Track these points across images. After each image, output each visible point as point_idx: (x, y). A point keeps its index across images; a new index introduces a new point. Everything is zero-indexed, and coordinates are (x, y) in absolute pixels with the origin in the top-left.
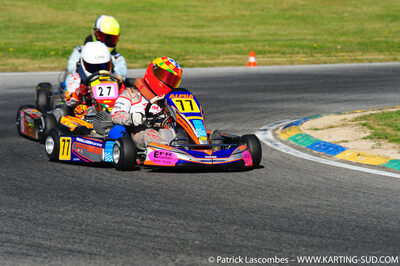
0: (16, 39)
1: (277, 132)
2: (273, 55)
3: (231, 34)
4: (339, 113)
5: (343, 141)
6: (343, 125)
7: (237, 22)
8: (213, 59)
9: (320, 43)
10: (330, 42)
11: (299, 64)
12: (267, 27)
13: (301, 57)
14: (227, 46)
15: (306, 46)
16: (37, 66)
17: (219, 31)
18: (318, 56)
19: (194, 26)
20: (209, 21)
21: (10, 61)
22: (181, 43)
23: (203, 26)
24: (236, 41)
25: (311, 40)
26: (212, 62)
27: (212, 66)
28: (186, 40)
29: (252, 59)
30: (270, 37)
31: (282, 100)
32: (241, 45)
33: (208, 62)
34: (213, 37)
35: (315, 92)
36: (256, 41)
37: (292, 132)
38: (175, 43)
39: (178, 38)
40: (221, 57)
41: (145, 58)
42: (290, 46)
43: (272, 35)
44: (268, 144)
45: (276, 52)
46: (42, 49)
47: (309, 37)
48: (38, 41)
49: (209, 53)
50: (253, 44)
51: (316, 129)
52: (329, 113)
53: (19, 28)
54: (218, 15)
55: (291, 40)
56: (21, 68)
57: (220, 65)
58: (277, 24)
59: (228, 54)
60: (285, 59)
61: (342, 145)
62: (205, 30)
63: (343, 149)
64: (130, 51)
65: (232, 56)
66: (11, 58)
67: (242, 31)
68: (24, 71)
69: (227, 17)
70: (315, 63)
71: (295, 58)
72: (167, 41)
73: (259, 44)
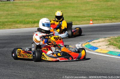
0: (21, 19)
1: (83, 44)
3: (89, 14)
4: (106, 38)
6: (103, 41)
7: (92, 11)
8: (80, 22)
9: (116, 16)
10: (119, 16)
11: (107, 23)
12: (101, 12)
13: (107, 21)
14: (86, 18)
15: (110, 17)
16: (24, 27)
17: (85, 14)
18: (113, 20)
19: (78, 13)
20: (83, 11)
21: (16, 25)
22: (71, 18)
23: (81, 12)
24: (90, 17)
25: (113, 16)
27: (79, 24)
28: (74, 17)
29: (91, 22)
30: (101, 15)
32: (90, 18)
33: (78, 23)
34: (83, 16)
35: (104, 31)
36: (96, 16)
37: (86, 44)
39: (72, 16)
40: (83, 22)
42: (105, 18)
43: (101, 14)
45: (100, 20)
46: (28, 21)
47: (113, 15)
48: (27, 19)
49: (79, 21)
50: (94, 17)
51: (94, 43)
52: (101, 38)
53: (23, 15)
54: (87, 9)
55: (107, 15)
56: (19, 27)
57: (82, 24)
58: (104, 11)
59: (85, 21)
60: (102, 22)
61: (98, 47)
62: (81, 14)
63: (97, 48)
65: (86, 21)
66: (17, 24)
67: (93, 14)
68: (20, 28)
69: (89, 9)
70: (112, 23)
71: (106, 21)
72: (68, 17)
73: (96, 17)
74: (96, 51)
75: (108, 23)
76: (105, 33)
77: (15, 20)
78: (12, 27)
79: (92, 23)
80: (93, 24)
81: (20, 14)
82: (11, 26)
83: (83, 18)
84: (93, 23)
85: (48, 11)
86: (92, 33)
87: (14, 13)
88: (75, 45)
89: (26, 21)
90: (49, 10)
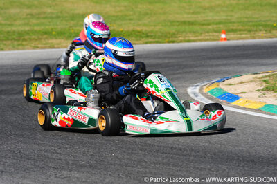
0: (60, 25)
1: (204, 87)
2: (242, 32)
3: (217, 18)
4: (256, 74)
5: (242, 93)
6: (251, 81)
7: (225, 9)
8: (197, 36)
11: (259, 38)
12: (247, 12)
13: (261, 34)
14: (210, 27)
15: (268, 26)
17: (210, 16)
18: (274, 32)
19: (193, 13)
20: (205, 9)
21: (50, 41)
22: (178, 26)
23: (199, 13)
24: (220, 23)
25: (274, 22)
26: (195, 38)
27: (194, 41)
28: (184, 23)
29: (223, 36)
30: (246, 20)
31: (226, 65)
32: (221, 26)
33: (192, 38)
34: (204, 20)
35: (254, 58)
36: (234, 22)
37: (211, 88)
38: (174, 25)
39: (178, 22)
40: (203, 35)
41: (147, 36)
42: (256, 26)
43: (246, 18)
44: (192, 96)
45: (245, 30)
46: (76, 32)
47: (274, 19)
48: (76, 27)
49: (194, 32)
50: (230, 24)
51: (230, 85)
52: (247, 73)
53: (66, 17)
55: (260, 21)
56: (56, 46)
57: (201, 40)
58: (254, 10)
59: (208, 32)
60: (249, 35)
61: (239, 95)
62: (199, 16)
63: (238, 98)
64: (139, 32)
65: (210, 34)
66: (52, 38)
67: (227, 16)
68: (59, 48)
69: (219, 6)
70: (271, 38)
71: (257, 34)
72: (169, 24)
73: (235, 25)
74: (234, 103)
75: (261, 39)
76: (254, 61)
77: (48, 28)
78: (40, 46)
79: (225, 39)
80: (228, 40)
81: (59, 14)
82: (37, 42)
83: (205, 27)
84: (228, 38)
85: (122, 8)
86: (225, 62)
87: (45, 13)
88: (186, 90)
89: (72, 31)
90: (125, 6)
